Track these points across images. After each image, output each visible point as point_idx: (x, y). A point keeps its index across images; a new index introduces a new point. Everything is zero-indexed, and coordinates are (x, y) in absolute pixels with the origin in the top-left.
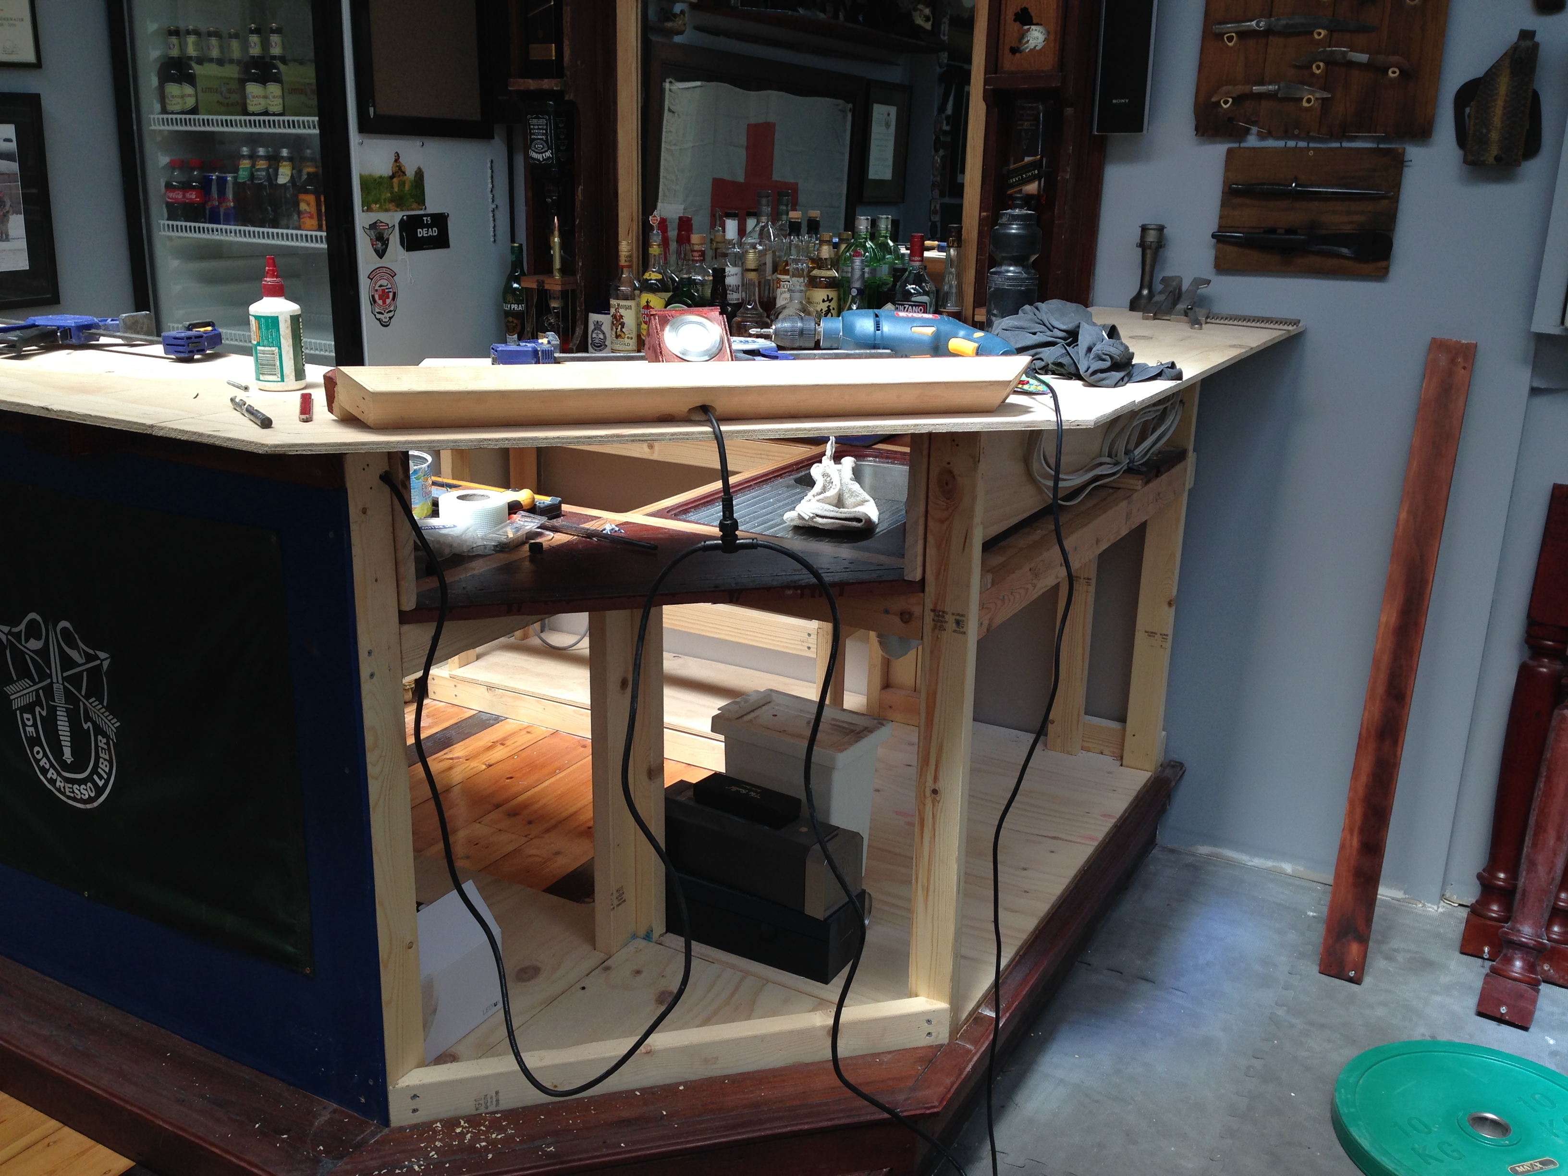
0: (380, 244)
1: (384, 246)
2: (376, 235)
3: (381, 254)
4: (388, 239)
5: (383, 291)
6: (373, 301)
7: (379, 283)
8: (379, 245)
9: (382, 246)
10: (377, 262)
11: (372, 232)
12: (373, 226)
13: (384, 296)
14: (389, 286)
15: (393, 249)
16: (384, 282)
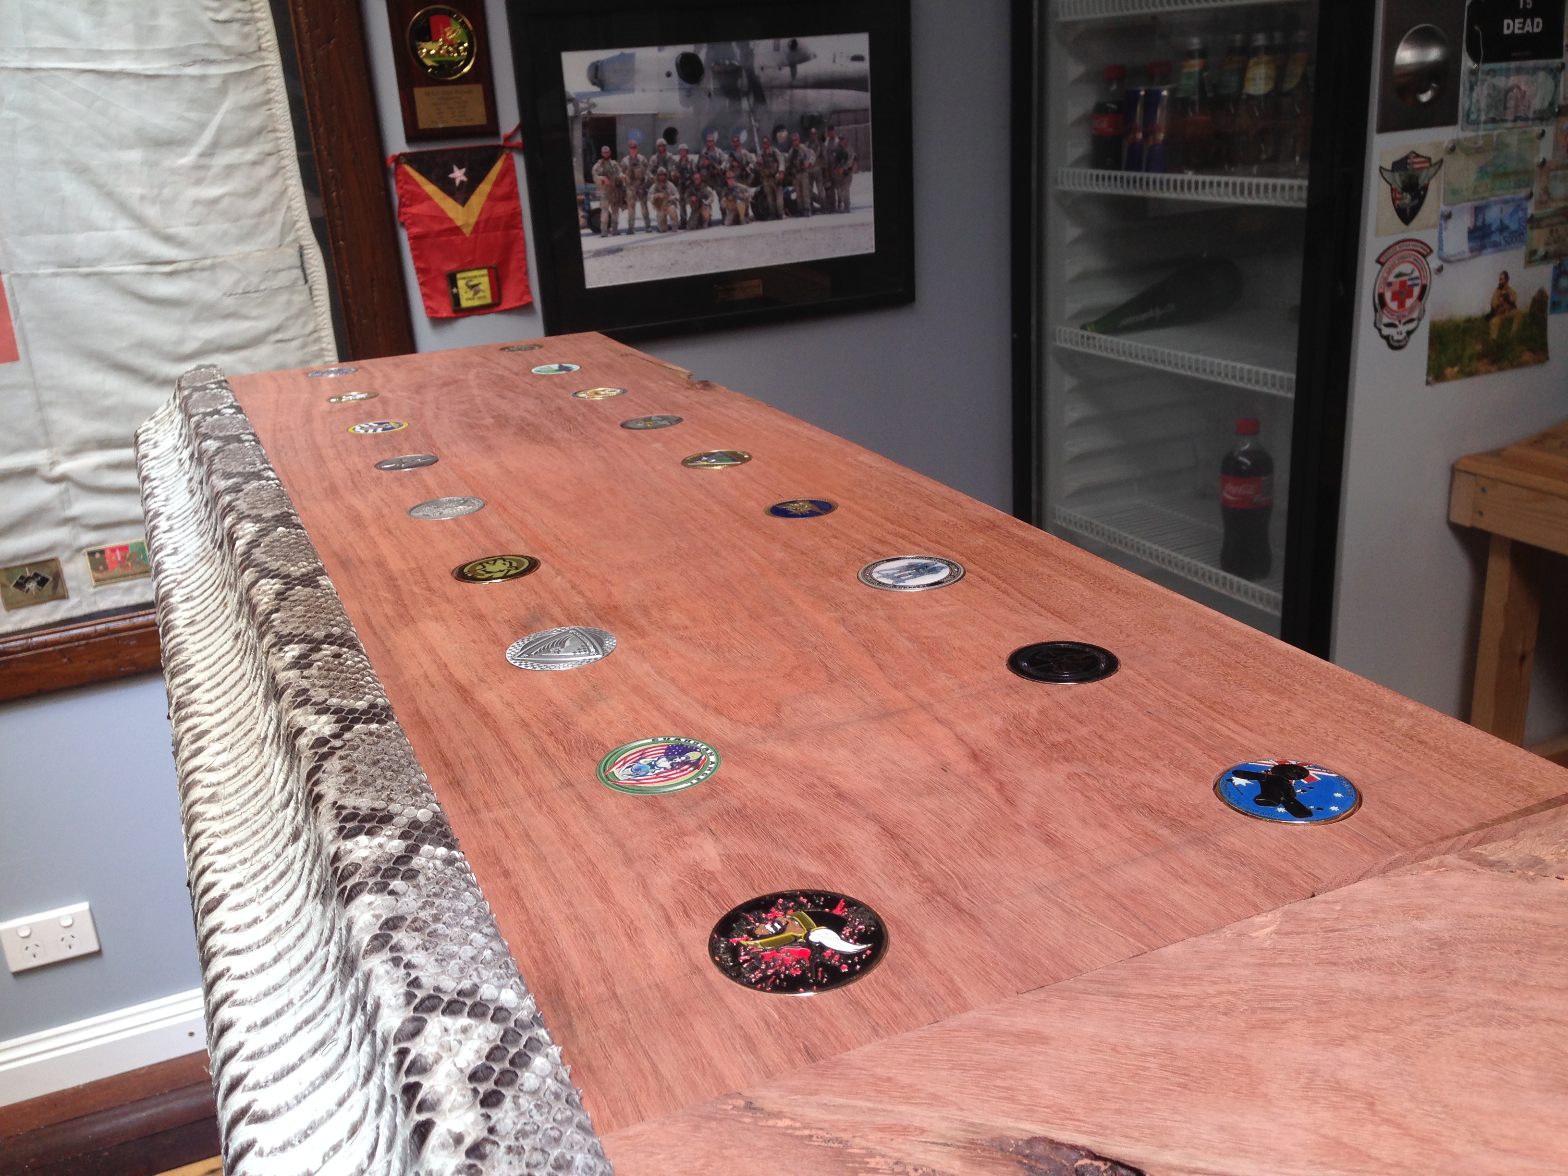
0: (1409, 197)
1: (1417, 201)
2: (1403, 182)
3: (1407, 215)
4: (1426, 188)
5: (1403, 284)
7: (1396, 271)
8: (1407, 198)
9: (1413, 198)
10: (1396, 230)
11: (1397, 175)
12: (1400, 165)
13: (1402, 293)
14: (1416, 274)
15: (1433, 205)
16: (1406, 268)
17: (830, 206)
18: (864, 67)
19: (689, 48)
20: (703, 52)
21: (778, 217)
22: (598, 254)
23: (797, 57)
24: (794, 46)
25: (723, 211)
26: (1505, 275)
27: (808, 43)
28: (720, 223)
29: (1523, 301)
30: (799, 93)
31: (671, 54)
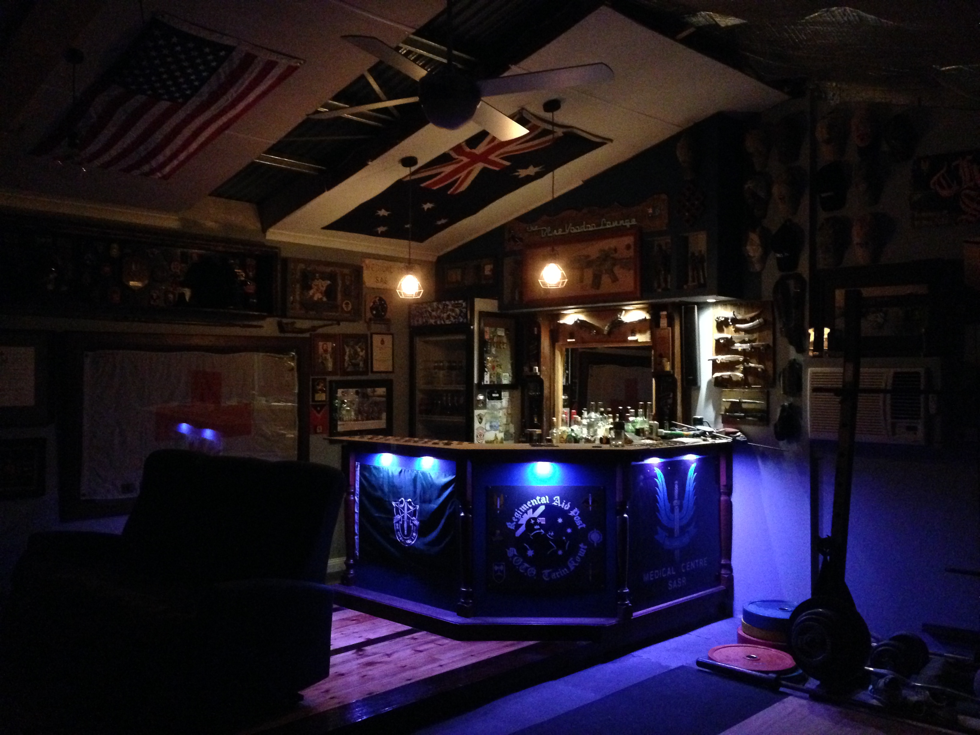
3: (480, 423)
6: (477, 437)
8: (480, 420)
10: (479, 425)
12: (478, 415)
13: (480, 435)
14: (482, 432)
15: (484, 422)
16: (480, 431)
17: (379, 418)
18: (385, 394)
19: (357, 389)
20: (359, 390)
21: (370, 420)
22: (341, 425)
23: (374, 391)
24: (374, 390)
25: (361, 418)
26: (496, 434)
27: (377, 389)
28: (360, 420)
29: (499, 438)
30: (374, 398)
31: (354, 390)
